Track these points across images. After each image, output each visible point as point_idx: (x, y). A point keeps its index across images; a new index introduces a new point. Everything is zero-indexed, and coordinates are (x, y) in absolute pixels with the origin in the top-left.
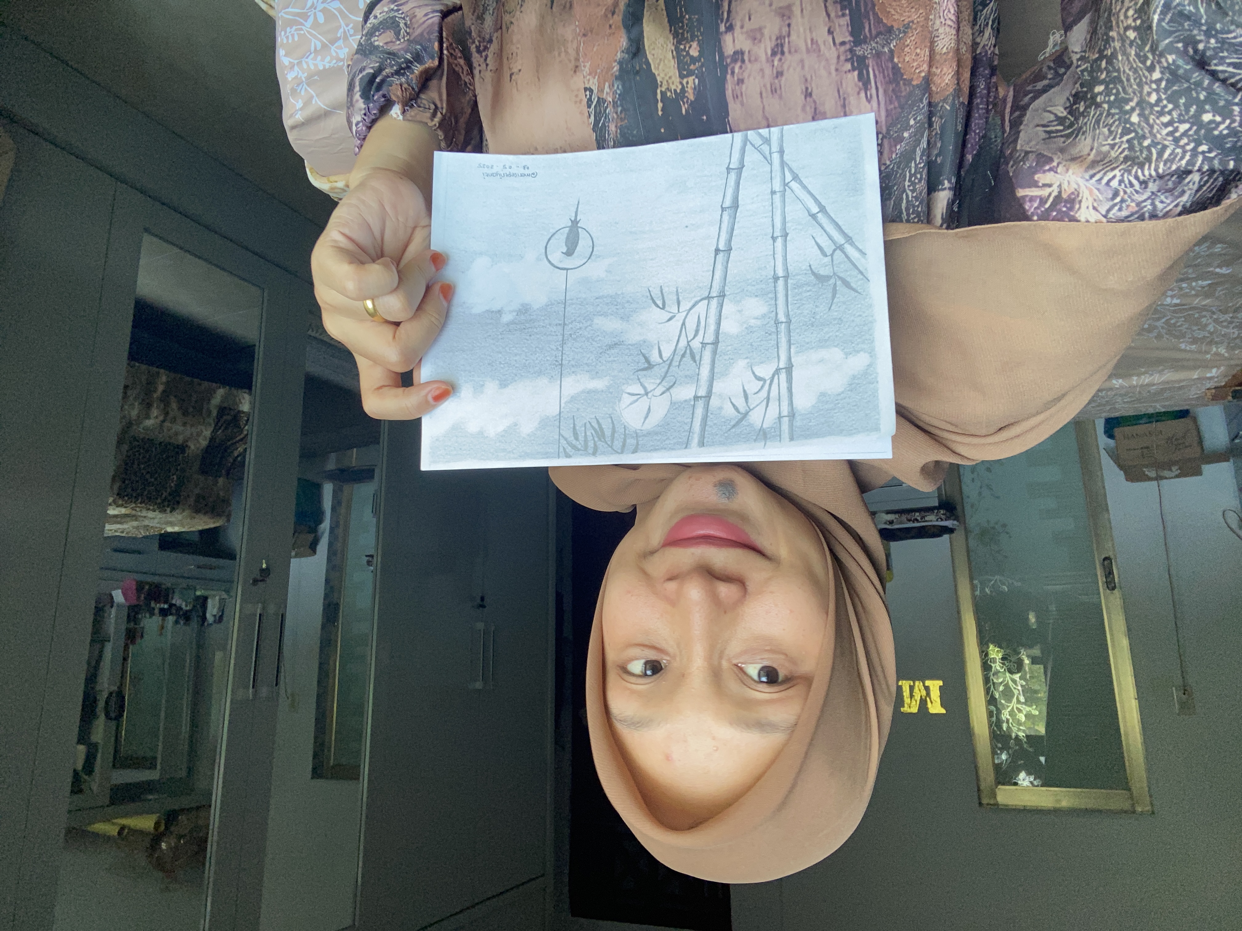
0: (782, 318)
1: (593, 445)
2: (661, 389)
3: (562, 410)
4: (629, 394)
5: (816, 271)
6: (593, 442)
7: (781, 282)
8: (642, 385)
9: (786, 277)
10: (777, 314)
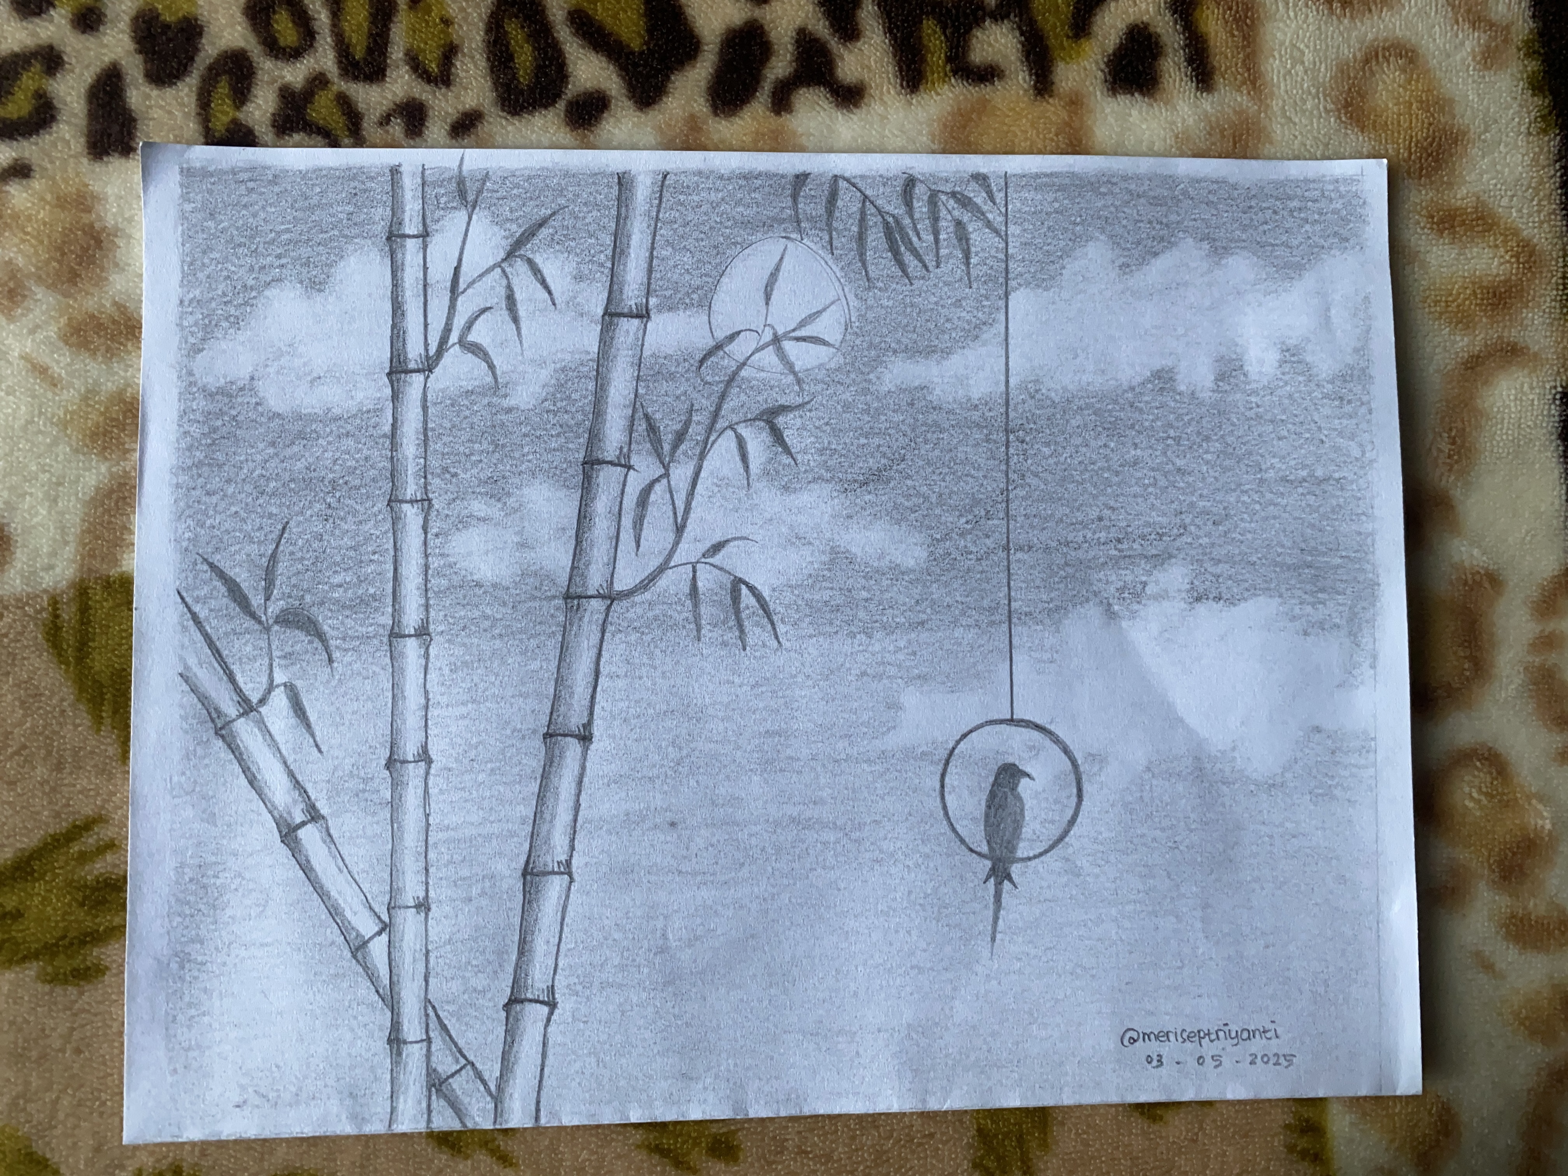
0: (412, 515)
1: (916, 204)
2: (739, 349)
3: (1002, 303)
4: (824, 343)
5: (317, 643)
6: (917, 216)
7: (412, 618)
8: (790, 367)
9: (395, 634)
10: (425, 529)
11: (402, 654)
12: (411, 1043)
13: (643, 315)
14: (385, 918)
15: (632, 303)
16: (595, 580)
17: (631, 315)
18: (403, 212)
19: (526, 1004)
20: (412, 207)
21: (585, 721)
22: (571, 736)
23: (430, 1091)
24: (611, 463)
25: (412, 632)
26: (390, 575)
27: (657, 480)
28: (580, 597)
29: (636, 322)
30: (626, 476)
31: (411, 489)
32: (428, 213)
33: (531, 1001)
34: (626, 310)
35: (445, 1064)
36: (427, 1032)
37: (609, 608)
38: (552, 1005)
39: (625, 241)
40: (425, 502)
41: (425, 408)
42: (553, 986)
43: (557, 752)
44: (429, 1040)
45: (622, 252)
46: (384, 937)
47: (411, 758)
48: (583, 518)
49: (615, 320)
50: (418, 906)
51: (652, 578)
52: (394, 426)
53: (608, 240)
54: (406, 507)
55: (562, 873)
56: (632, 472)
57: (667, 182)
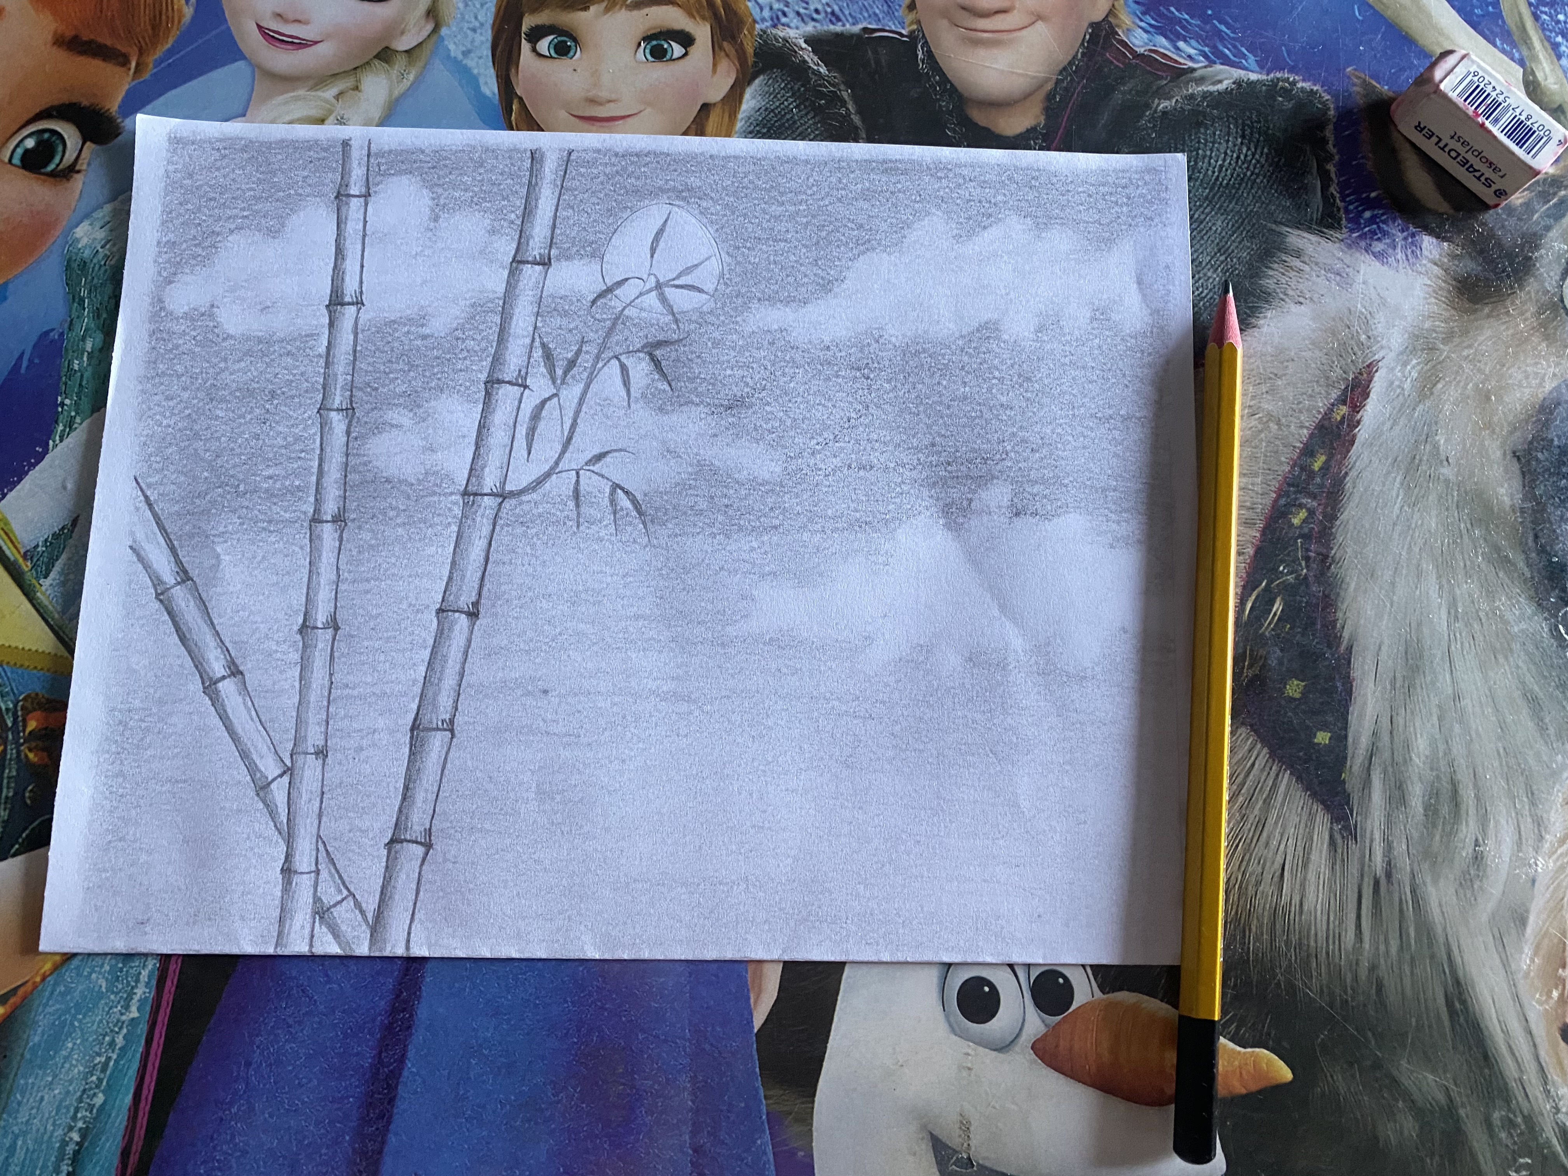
11: (319, 537)
12: (302, 873)
13: (545, 262)
14: (288, 763)
15: (536, 253)
16: (490, 481)
17: (535, 263)
18: (350, 176)
19: (405, 844)
20: (357, 172)
21: (474, 599)
22: (461, 612)
23: (314, 919)
24: (509, 383)
25: (329, 518)
26: (315, 470)
27: (549, 399)
28: (475, 494)
29: (538, 268)
30: (522, 394)
31: (338, 400)
32: (371, 179)
33: (409, 841)
34: (530, 259)
35: (329, 893)
36: (317, 864)
37: (500, 504)
38: (428, 846)
39: (533, 204)
40: (349, 410)
41: (356, 335)
42: (430, 829)
43: (446, 626)
44: (317, 872)
45: (531, 212)
46: (286, 779)
47: (320, 625)
48: (483, 427)
49: (521, 266)
50: (317, 754)
51: (539, 482)
52: (329, 348)
53: (520, 203)
54: (333, 414)
55: (445, 730)
56: (527, 391)
57: (572, 158)
